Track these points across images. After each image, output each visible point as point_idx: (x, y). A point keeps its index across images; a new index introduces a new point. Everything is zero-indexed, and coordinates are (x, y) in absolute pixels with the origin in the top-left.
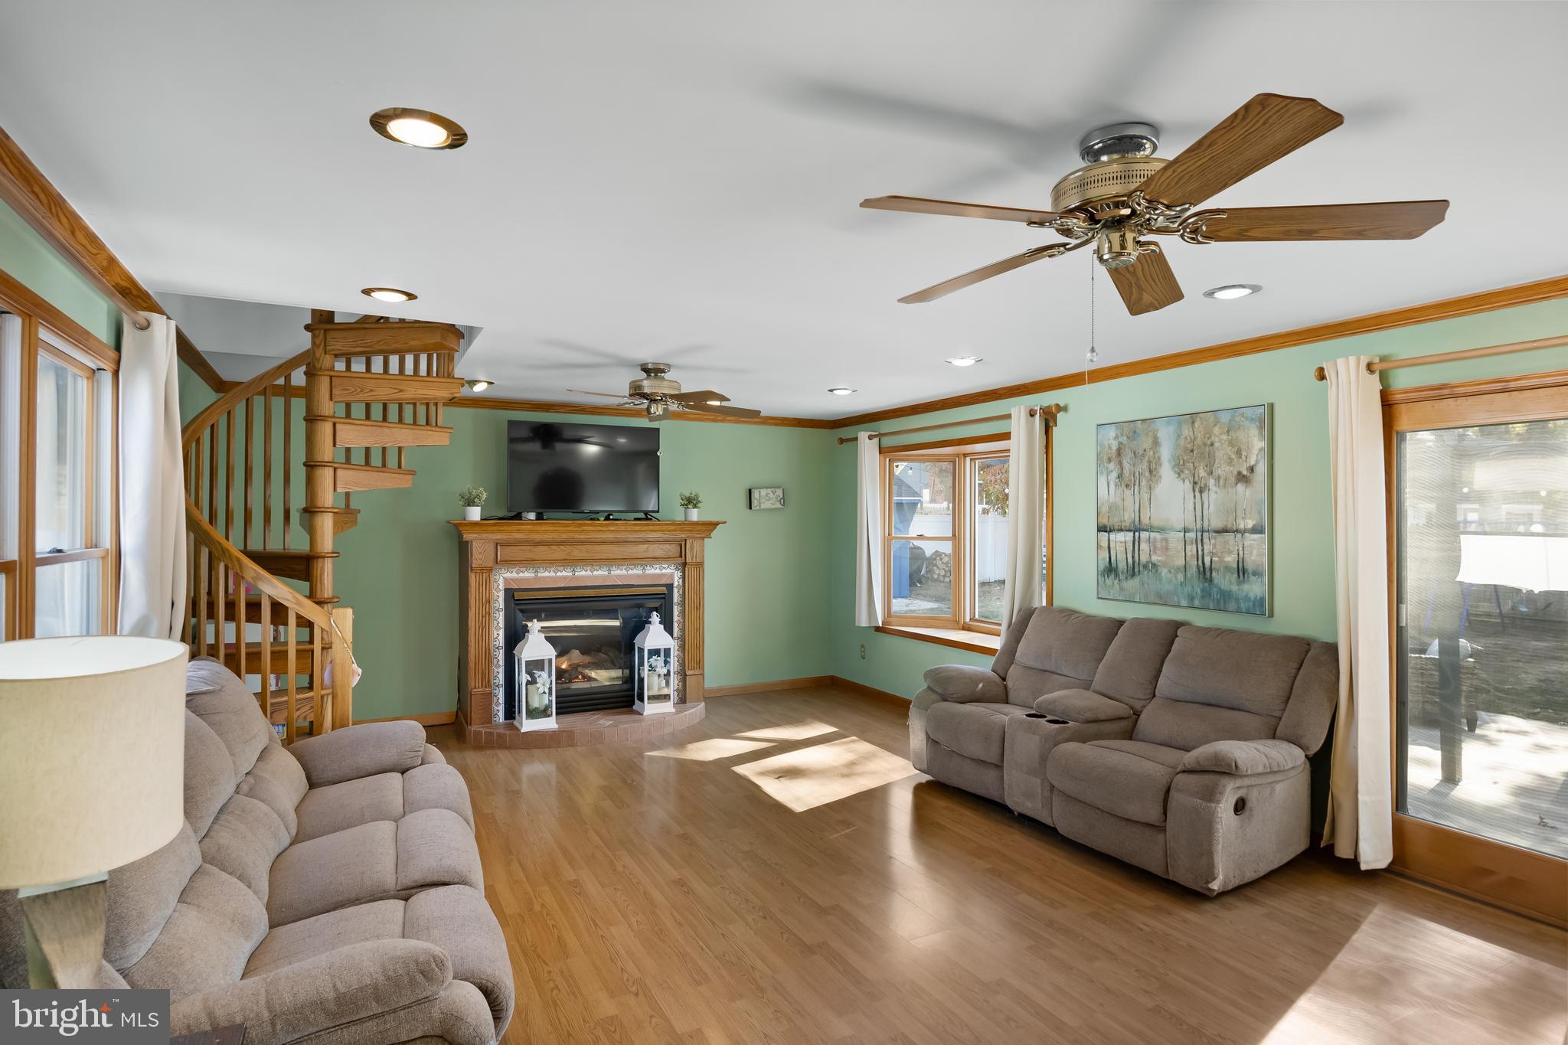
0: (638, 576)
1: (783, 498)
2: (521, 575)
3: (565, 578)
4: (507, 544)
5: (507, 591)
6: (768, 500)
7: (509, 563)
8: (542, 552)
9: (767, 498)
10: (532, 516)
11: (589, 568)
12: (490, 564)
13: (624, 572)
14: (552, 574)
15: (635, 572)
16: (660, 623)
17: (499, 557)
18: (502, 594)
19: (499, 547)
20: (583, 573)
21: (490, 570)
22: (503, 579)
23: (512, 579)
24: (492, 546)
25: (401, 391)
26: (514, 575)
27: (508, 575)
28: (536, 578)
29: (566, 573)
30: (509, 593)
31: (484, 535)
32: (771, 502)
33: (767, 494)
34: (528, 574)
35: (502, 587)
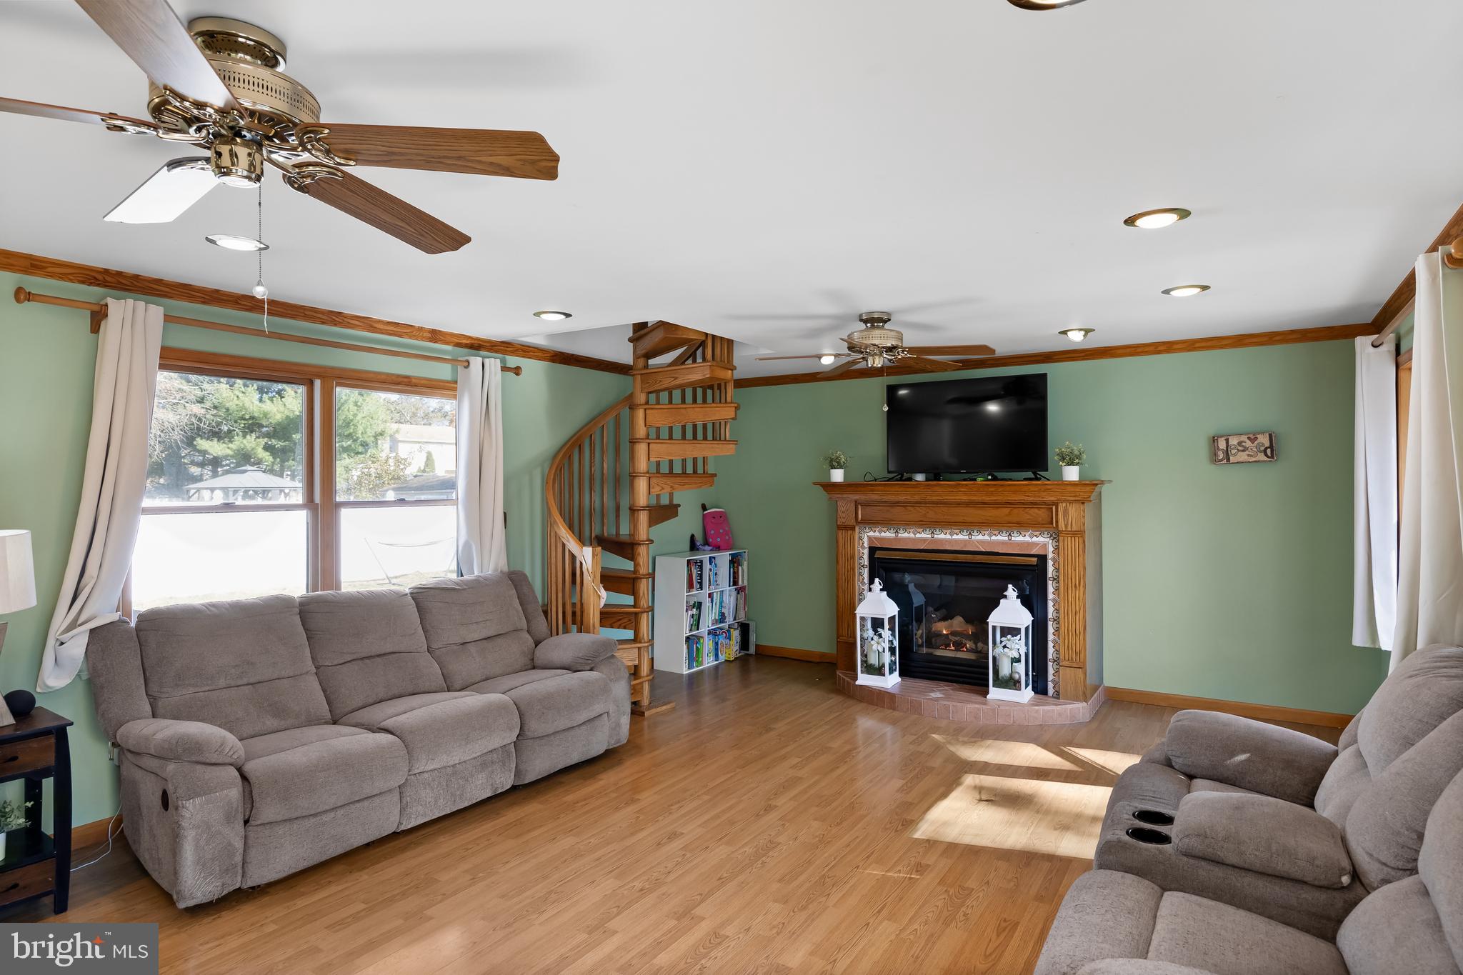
0: (1003, 543)
1: (1271, 447)
2: (883, 534)
3: (924, 540)
4: (866, 504)
5: (870, 548)
6: (1243, 451)
7: (870, 522)
8: (897, 512)
9: (1240, 448)
10: (920, 477)
11: (948, 531)
12: (852, 522)
13: (986, 537)
14: (912, 535)
15: (999, 538)
16: (1018, 597)
17: (860, 516)
18: (866, 551)
19: (859, 507)
20: (942, 536)
21: (853, 529)
22: (868, 537)
23: (875, 538)
24: (853, 505)
25: (676, 378)
26: (877, 534)
27: (871, 534)
28: (896, 539)
29: (925, 535)
30: (872, 550)
31: (845, 496)
32: (1247, 452)
33: (1240, 444)
34: (889, 534)
35: (866, 545)
